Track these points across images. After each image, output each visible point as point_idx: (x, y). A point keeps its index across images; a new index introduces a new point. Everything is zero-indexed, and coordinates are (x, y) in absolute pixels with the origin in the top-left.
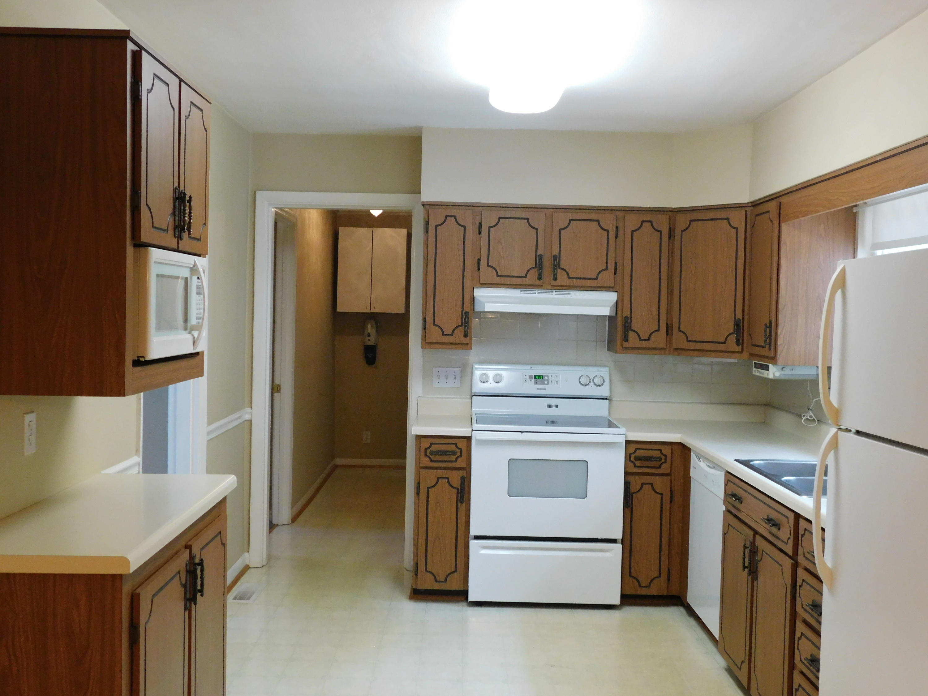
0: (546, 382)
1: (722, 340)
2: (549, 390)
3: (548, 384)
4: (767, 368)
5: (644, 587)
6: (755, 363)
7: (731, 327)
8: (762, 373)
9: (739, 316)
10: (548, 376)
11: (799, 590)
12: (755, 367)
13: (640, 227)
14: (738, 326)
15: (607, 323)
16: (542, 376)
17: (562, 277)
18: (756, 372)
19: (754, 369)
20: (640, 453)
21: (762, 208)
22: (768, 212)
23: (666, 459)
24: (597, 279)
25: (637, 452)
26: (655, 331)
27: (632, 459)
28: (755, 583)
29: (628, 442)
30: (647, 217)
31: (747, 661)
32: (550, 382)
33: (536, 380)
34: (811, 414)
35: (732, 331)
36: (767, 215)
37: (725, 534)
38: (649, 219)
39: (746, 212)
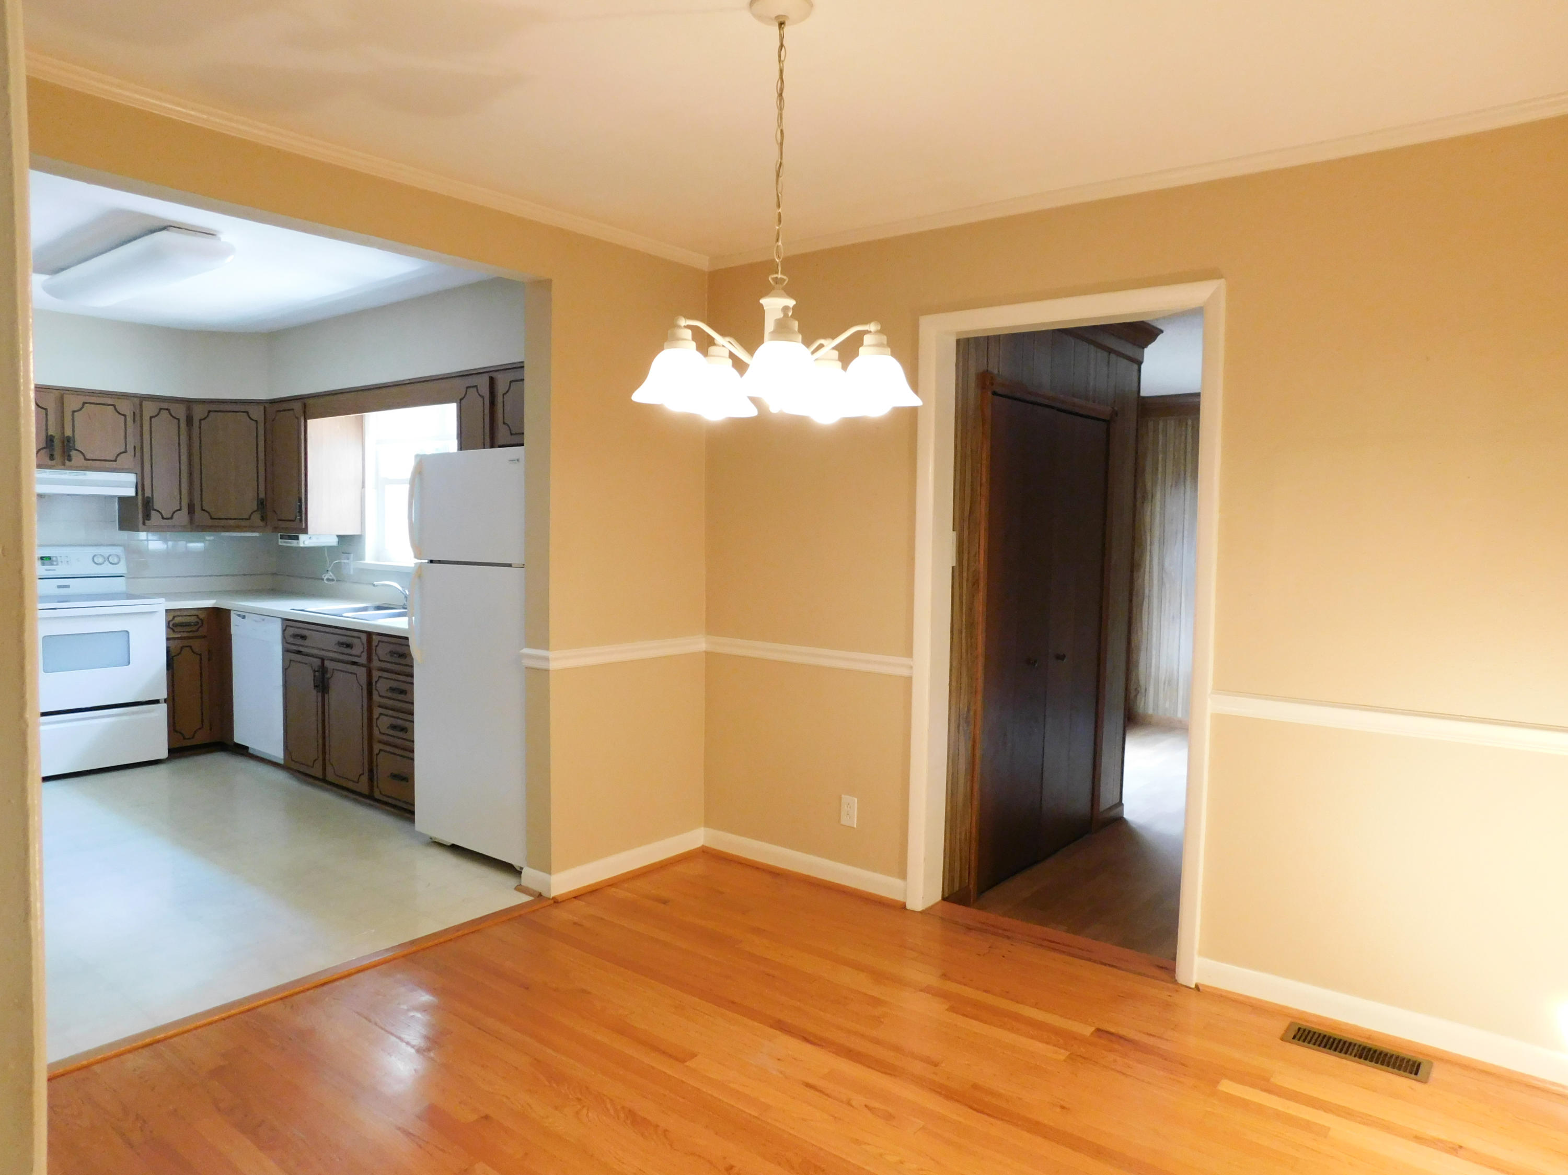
0: (55, 563)
1: (247, 517)
2: (60, 570)
3: (57, 565)
4: (297, 538)
5: (189, 739)
6: (280, 535)
7: (254, 506)
8: (290, 543)
9: (262, 495)
10: (56, 557)
11: (376, 685)
12: (281, 538)
13: (158, 414)
14: (262, 504)
15: (117, 504)
16: (50, 557)
17: (76, 457)
18: (281, 542)
19: (280, 540)
20: (178, 620)
21: (285, 406)
22: (293, 409)
23: (202, 623)
24: (115, 461)
25: (176, 619)
26: (177, 510)
27: (171, 626)
28: (326, 696)
29: (167, 611)
30: (165, 405)
31: (321, 758)
32: (60, 563)
33: (43, 561)
34: (331, 574)
35: (255, 508)
36: (291, 412)
37: (286, 669)
38: (166, 407)
39: (265, 407)
